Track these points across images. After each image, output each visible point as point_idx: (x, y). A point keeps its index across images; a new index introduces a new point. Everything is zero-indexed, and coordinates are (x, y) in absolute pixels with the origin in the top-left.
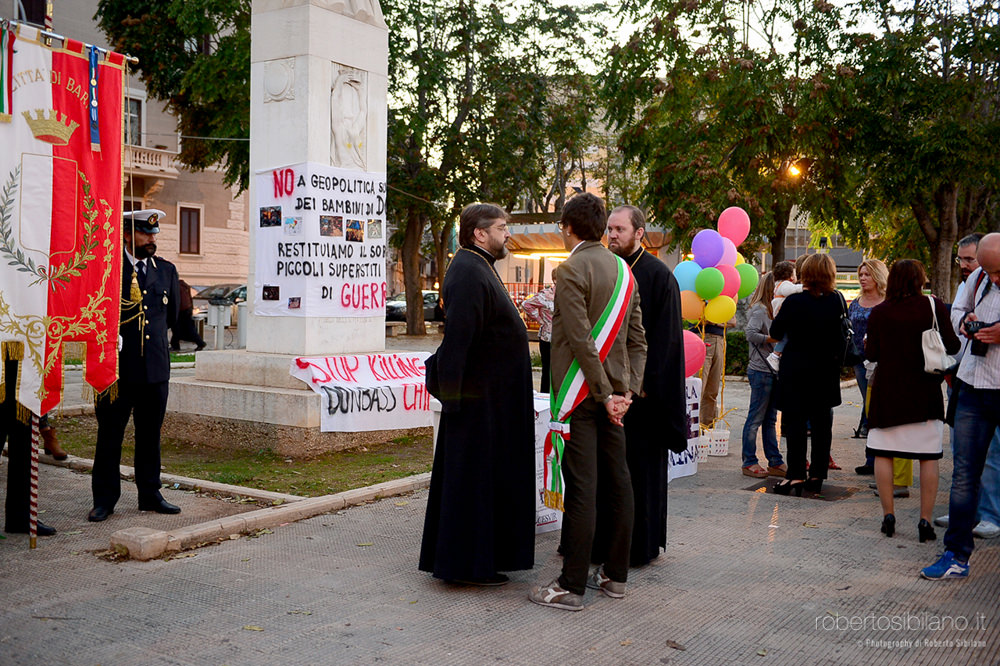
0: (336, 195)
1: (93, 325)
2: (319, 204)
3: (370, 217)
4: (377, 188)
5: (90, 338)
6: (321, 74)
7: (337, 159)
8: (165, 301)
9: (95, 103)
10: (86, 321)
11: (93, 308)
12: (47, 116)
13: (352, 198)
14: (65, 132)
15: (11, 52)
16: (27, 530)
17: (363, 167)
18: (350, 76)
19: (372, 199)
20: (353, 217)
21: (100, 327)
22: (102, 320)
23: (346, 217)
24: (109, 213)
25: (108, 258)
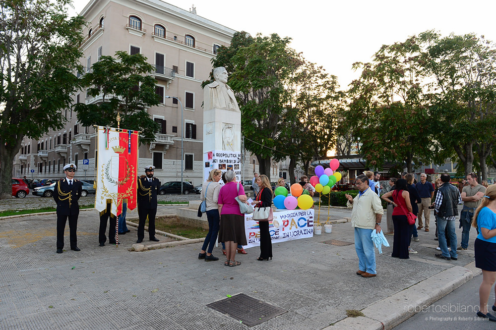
0: (224, 158)
1: (129, 195)
2: (219, 161)
3: (235, 164)
4: (237, 156)
5: (129, 198)
6: (219, 126)
7: (224, 149)
8: (156, 188)
9: (130, 143)
10: (127, 194)
11: (129, 191)
12: (118, 147)
13: (229, 159)
14: (122, 151)
15: (108, 134)
16: (116, 243)
17: (233, 150)
18: (229, 126)
19: (236, 159)
20: (229, 164)
21: (131, 195)
22: (132, 193)
23: (227, 164)
24: (133, 168)
25: (133, 179)
